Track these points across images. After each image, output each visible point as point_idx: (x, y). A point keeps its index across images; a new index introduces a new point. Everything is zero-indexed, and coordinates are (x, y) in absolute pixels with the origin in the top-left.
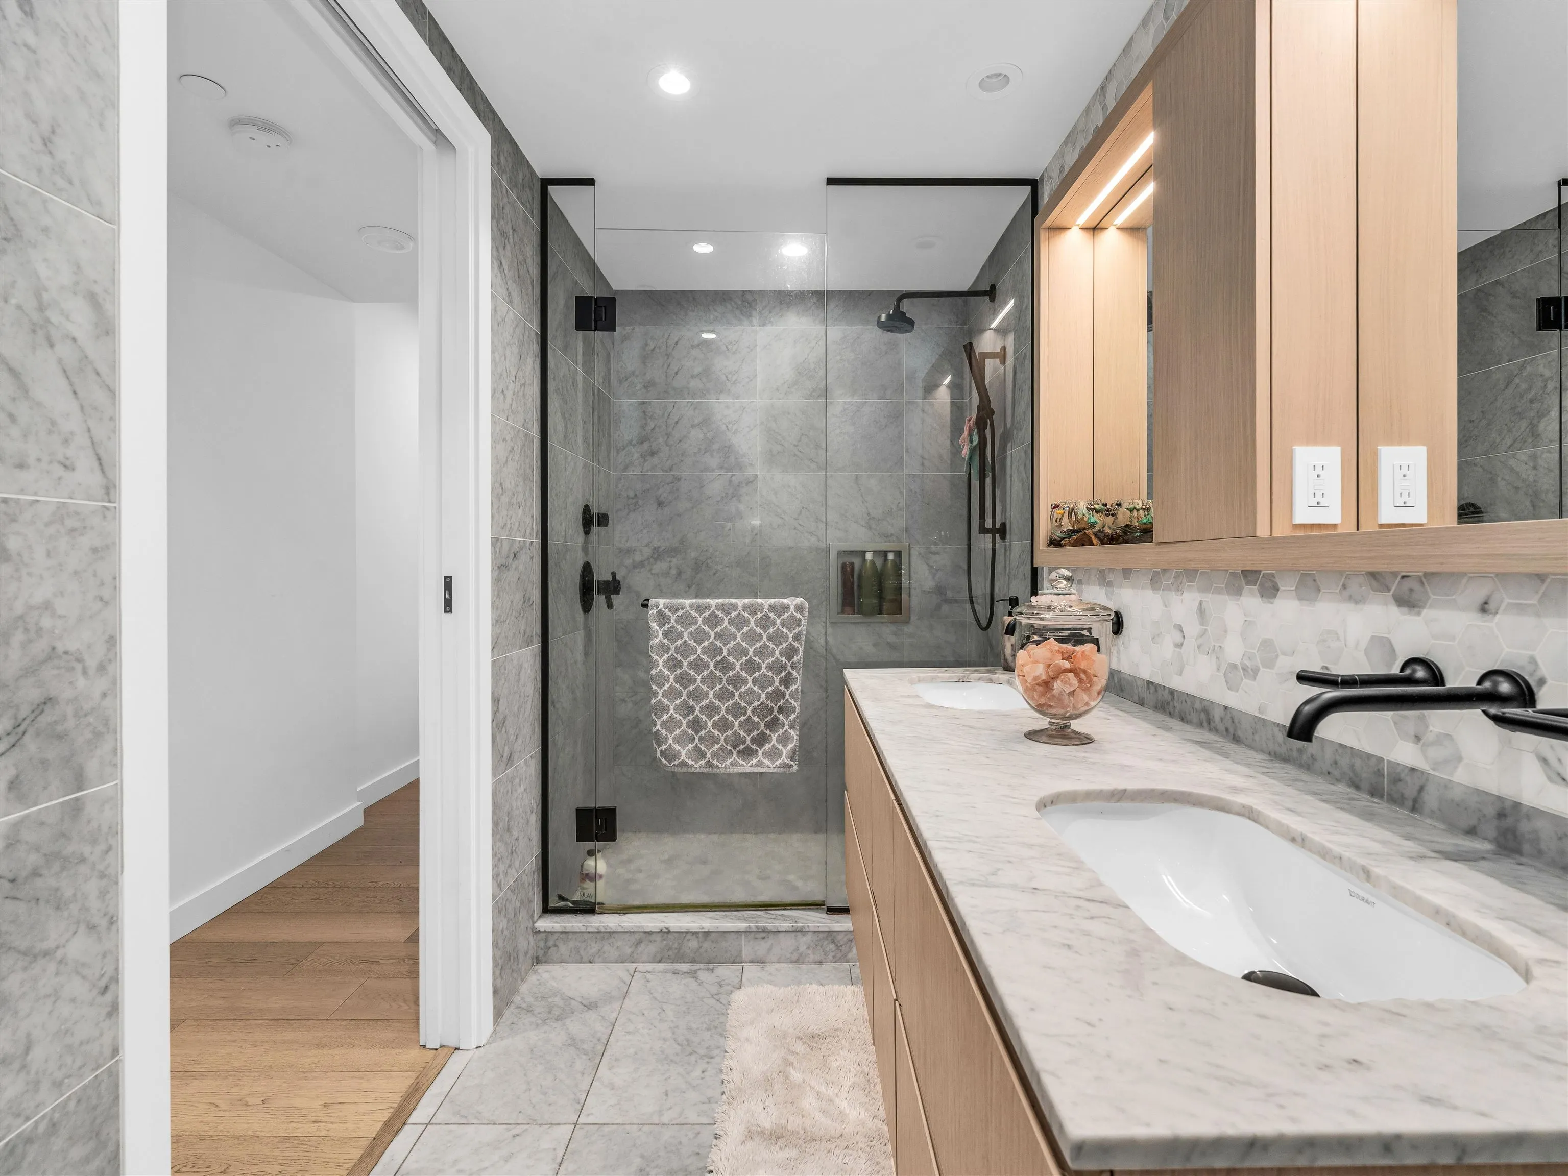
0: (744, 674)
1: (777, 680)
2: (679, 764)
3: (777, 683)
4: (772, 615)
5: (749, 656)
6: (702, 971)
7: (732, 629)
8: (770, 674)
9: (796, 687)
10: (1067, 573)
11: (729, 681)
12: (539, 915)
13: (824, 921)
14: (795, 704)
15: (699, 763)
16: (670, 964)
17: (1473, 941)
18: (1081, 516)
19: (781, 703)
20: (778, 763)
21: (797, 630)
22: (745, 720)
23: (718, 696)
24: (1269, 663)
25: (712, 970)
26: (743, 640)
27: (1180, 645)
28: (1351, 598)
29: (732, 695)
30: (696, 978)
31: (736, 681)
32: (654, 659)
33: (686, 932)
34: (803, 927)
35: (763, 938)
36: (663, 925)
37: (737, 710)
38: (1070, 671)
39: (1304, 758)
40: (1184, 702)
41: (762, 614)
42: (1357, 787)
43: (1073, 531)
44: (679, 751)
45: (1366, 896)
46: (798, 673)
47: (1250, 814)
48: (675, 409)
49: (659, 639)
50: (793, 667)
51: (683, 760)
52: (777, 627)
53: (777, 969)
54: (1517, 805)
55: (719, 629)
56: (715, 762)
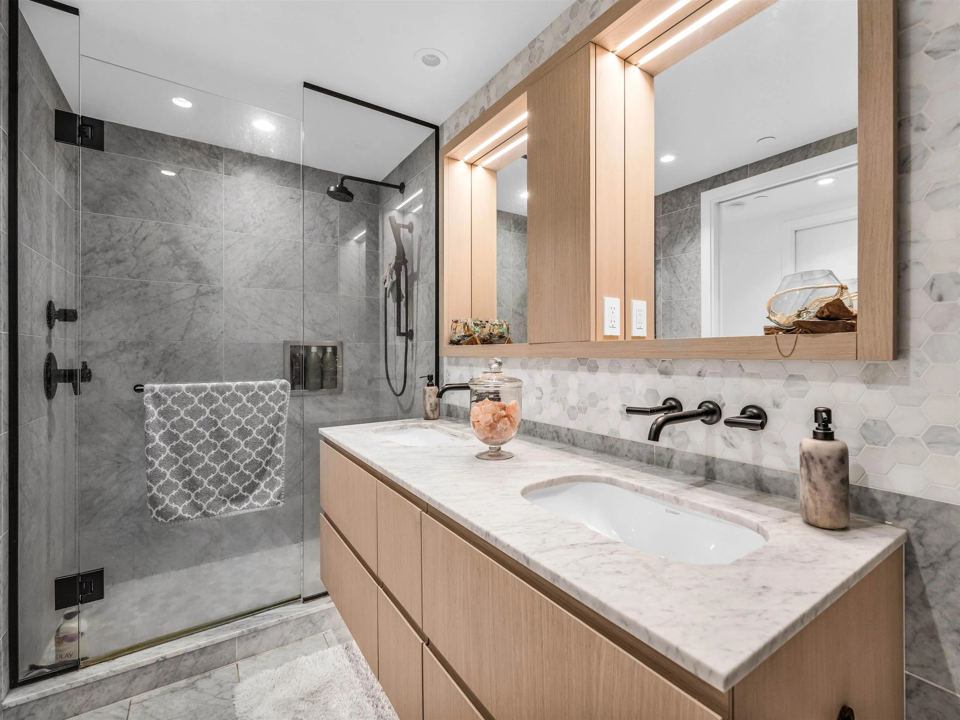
0: (237, 439)
1: (265, 441)
2: (176, 519)
3: (265, 444)
4: (261, 393)
5: (242, 425)
6: (200, 680)
7: (226, 405)
8: (260, 437)
9: (281, 445)
10: (499, 360)
11: (224, 446)
12: (6, 693)
13: (303, 609)
14: (281, 457)
15: (196, 515)
16: (167, 686)
17: (730, 521)
18: (470, 327)
19: (268, 458)
20: (267, 502)
21: (282, 403)
22: (238, 474)
23: (213, 459)
24: (594, 405)
25: (210, 676)
26: (236, 414)
27: (540, 398)
28: (637, 371)
29: (226, 456)
30: (196, 688)
31: (228, 446)
32: (150, 435)
33: (183, 655)
34: (287, 618)
35: (254, 637)
36: (159, 655)
37: (230, 468)
38: (505, 416)
39: (613, 450)
40: (542, 428)
41: (253, 393)
42: (641, 461)
43: (465, 336)
44: (176, 508)
45: (675, 511)
46: (282, 434)
47: (611, 482)
48: (143, 227)
49: (155, 417)
50: (278, 430)
51: (180, 515)
52: (265, 401)
53: (266, 656)
54: (714, 459)
55: (214, 406)
56: (211, 512)
